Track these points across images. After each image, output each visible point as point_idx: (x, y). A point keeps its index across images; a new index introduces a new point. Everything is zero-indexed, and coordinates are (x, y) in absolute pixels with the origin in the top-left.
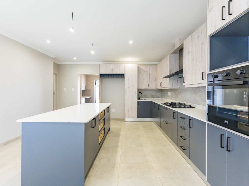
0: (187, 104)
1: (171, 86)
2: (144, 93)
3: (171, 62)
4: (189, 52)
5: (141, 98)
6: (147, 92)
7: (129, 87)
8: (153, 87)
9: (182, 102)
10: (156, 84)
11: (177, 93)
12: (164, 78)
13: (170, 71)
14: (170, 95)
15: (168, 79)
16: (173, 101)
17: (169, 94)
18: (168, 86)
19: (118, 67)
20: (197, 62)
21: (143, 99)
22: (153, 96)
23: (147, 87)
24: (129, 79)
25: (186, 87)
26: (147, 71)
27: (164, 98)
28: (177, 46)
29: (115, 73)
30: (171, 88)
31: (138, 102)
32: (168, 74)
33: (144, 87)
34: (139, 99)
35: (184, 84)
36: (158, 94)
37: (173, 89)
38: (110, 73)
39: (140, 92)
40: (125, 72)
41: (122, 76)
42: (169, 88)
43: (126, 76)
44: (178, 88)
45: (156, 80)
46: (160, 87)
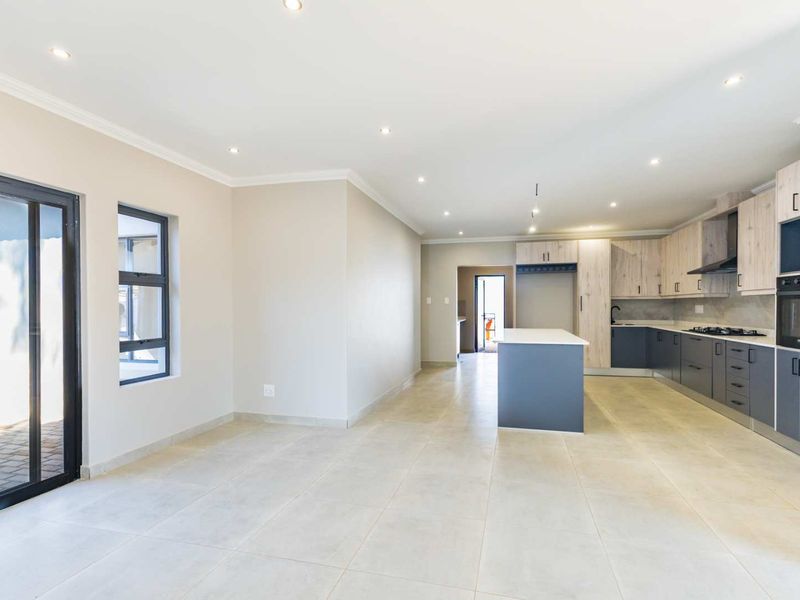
0: (747, 329)
1: (706, 291)
2: (625, 308)
3: (705, 240)
4: (750, 228)
5: (617, 321)
6: (632, 306)
7: (588, 295)
8: (650, 292)
9: (736, 327)
10: (660, 286)
11: (723, 307)
12: (689, 273)
13: (705, 258)
14: (702, 312)
15: (699, 276)
16: (713, 326)
17: (699, 309)
18: (699, 292)
19: (560, 247)
21: (623, 323)
22: (650, 317)
23: (635, 294)
24: (587, 274)
25: (743, 294)
26: (635, 255)
27: (683, 320)
28: (724, 207)
29: (553, 260)
30: (708, 296)
31: (613, 330)
32: (699, 266)
33: (627, 292)
34: (612, 322)
35: (739, 289)
36: (664, 311)
37: (712, 298)
38: (542, 262)
39: (615, 305)
40: (578, 258)
41: (571, 268)
42: (702, 296)
43: (580, 269)
44: (726, 296)
45: (659, 276)
46: (675, 293)
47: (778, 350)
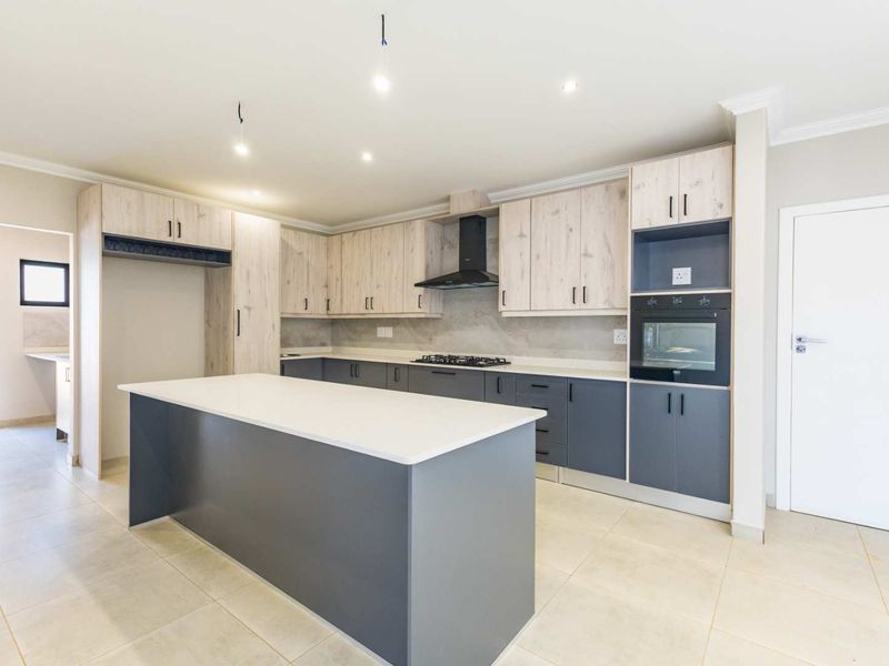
1: (427, 311)
3: (427, 245)
7: (249, 309)
8: (317, 308)
10: (329, 300)
11: (430, 330)
12: (416, 285)
13: (427, 268)
14: (391, 336)
17: (385, 332)
18: (420, 310)
19: (200, 216)
20: (551, 263)
23: (301, 310)
24: (248, 273)
25: (507, 315)
26: (301, 254)
27: (354, 346)
28: (466, 206)
29: (188, 238)
30: (429, 316)
31: (283, 366)
32: (423, 280)
33: (291, 307)
35: (503, 308)
38: (164, 237)
40: (233, 245)
41: (223, 257)
42: (423, 316)
43: (236, 261)
44: (439, 316)
45: (327, 286)
46: (363, 311)
47: (631, 384)
